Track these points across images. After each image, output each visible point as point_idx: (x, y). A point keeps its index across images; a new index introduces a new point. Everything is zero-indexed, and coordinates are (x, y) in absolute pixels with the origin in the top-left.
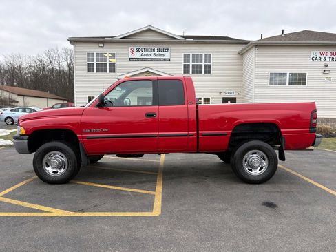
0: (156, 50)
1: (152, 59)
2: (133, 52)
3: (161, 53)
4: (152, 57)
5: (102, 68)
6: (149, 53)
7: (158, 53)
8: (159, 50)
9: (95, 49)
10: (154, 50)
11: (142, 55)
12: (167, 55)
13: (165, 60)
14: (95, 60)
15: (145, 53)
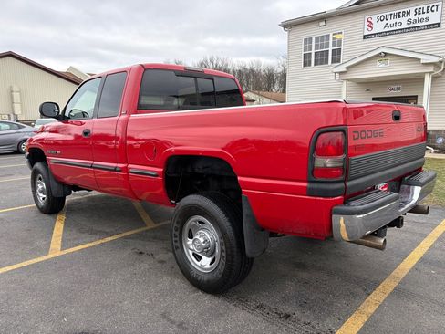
0: (413, 13)
1: (403, 31)
2: (370, 24)
3: (422, 16)
4: (404, 26)
5: (321, 59)
6: (398, 20)
7: (416, 17)
8: (418, 12)
9: (314, 32)
10: (409, 13)
11: (387, 25)
12: (434, 18)
13: (428, 27)
14: (313, 48)
15: (391, 22)
